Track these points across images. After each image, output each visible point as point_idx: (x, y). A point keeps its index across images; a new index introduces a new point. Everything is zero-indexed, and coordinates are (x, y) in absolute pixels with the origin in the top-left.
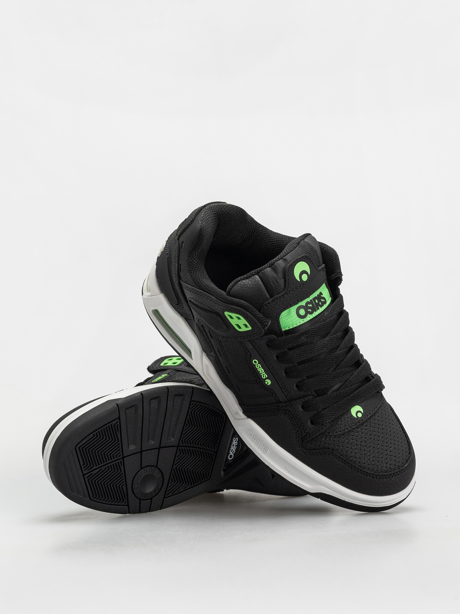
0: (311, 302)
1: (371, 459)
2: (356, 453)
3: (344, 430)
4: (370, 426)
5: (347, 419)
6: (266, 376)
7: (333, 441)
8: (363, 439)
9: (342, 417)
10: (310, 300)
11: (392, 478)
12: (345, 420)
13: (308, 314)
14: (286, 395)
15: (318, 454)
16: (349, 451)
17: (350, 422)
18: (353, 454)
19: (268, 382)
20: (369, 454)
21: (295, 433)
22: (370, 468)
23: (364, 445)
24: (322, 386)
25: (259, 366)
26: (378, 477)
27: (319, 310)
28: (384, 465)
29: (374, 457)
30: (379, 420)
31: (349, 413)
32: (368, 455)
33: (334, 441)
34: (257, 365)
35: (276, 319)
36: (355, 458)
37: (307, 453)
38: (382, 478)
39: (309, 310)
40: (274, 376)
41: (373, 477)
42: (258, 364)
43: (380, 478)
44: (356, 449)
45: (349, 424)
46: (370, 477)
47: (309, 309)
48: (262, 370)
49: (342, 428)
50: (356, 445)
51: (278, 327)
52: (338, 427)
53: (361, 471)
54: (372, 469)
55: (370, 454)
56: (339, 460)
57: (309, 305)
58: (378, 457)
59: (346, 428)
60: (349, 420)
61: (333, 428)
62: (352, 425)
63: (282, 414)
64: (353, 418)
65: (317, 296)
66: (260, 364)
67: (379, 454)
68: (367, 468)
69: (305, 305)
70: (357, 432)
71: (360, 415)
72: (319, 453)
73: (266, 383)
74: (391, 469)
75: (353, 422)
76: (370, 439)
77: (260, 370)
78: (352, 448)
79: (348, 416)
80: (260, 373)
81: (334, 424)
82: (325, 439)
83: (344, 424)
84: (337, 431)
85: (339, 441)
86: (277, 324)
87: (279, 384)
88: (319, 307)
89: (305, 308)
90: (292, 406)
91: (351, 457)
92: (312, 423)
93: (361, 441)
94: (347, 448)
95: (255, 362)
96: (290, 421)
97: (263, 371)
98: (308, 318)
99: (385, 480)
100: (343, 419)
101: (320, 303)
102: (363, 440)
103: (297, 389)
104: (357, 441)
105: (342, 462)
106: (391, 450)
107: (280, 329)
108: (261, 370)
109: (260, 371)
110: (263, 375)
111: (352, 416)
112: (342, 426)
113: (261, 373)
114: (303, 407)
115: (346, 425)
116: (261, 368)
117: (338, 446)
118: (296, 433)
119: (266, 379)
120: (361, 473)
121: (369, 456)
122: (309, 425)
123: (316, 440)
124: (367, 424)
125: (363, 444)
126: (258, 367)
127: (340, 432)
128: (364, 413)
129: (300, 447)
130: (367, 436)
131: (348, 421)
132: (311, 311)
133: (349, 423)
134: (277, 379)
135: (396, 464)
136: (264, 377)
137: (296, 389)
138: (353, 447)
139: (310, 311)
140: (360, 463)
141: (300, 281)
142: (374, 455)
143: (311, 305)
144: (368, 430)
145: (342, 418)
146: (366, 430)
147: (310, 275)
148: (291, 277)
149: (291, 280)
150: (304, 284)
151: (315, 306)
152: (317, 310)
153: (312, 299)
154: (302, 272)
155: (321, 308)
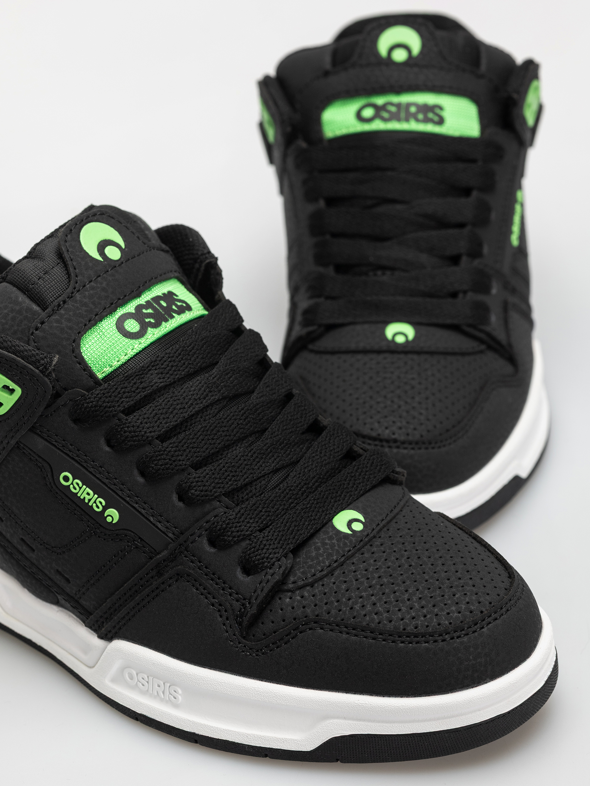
0: (148, 304)
1: (416, 604)
2: (374, 604)
3: (329, 566)
4: (390, 543)
5: (329, 542)
6: (101, 503)
7: (312, 598)
8: (383, 570)
9: (317, 541)
10: (146, 302)
11: (483, 630)
12: (324, 544)
13: (149, 328)
14: (163, 529)
15: (286, 639)
16: (356, 605)
17: (338, 545)
18: (369, 608)
19: (113, 515)
20: (406, 596)
21: (218, 614)
22: (420, 625)
23: (388, 581)
24: (239, 480)
25: (78, 484)
26: (447, 636)
27: (174, 319)
28: (453, 608)
29: (420, 598)
30: (409, 529)
31: (330, 529)
32: (406, 599)
33: (313, 596)
34: (72, 484)
35: (73, 353)
36: (376, 614)
37: (261, 650)
38: (458, 637)
40: (120, 493)
41: (435, 641)
42: (74, 479)
43: (452, 638)
44: (372, 595)
45: (337, 551)
46: (427, 644)
47: (146, 319)
48: (88, 490)
49: (324, 562)
50: (370, 587)
51: (84, 370)
52: (312, 563)
53: (399, 637)
54: (426, 624)
55: (408, 596)
56: (341, 632)
57: (145, 311)
58: (431, 597)
59: (333, 559)
60: (334, 541)
61: (302, 570)
62: (346, 549)
63: (171, 581)
64: (343, 536)
65: (162, 295)
66: (78, 479)
67: (431, 589)
68: (412, 628)
69: (134, 312)
70: (364, 562)
71: (358, 527)
72: (287, 636)
73: (109, 519)
74: (471, 612)
75: (345, 544)
76: (399, 567)
77: (85, 495)
78: (361, 597)
79: (331, 534)
80: (86, 501)
81: (302, 559)
82: (291, 598)
83: (324, 553)
84: (313, 571)
85: (325, 594)
86: (80, 364)
87: (138, 508)
88: (174, 314)
89: (138, 315)
90: (188, 551)
91: (365, 615)
92: (247, 572)
93: (379, 577)
94: (349, 600)
95: (66, 479)
96: (197, 589)
97: (91, 492)
98: (151, 337)
99: (465, 639)
100: (319, 544)
101: (174, 308)
102: (383, 573)
103: (184, 503)
104: (368, 579)
105: (348, 633)
106: (460, 576)
107: (92, 375)
108: (85, 492)
109: (85, 498)
110: (94, 505)
111: (338, 532)
112: (321, 559)
113: (90, 500)
114: (212, 543)
115: (330, 555)
116: (84, 487)
117: (326, 604)
118: (219, 611)
119: (105, 508)
120: (402, 642)
121: (409, 600)
122: (242, 579)
123: (271, 611)
124: (383, 541)
125: (385, 580)
126: (75, 489)
127: (320, 572)
128: (368, 520)
129: (240, 643)
130: (390, 564)
131: (334, 544)
132: (154, 322)
133: (336, 548)
134: (128, 499)
135: (481, 599)
136: (98, 507)
137: (181, 504)
138: (364, 594)
140: (391, 621)
141: (102, 260)
142: (420, 596)
143: (150, 311)
144: (388, 551)
145: (317, 543)
146: (384, 552)
147: (126, 249)
148: (77, 253)
149: (78, 259)
150: (115, 267)
151: (163, 313)
152: (170, 319)
153: (149, 300)
154: (101, 243)
155: (178, 316)
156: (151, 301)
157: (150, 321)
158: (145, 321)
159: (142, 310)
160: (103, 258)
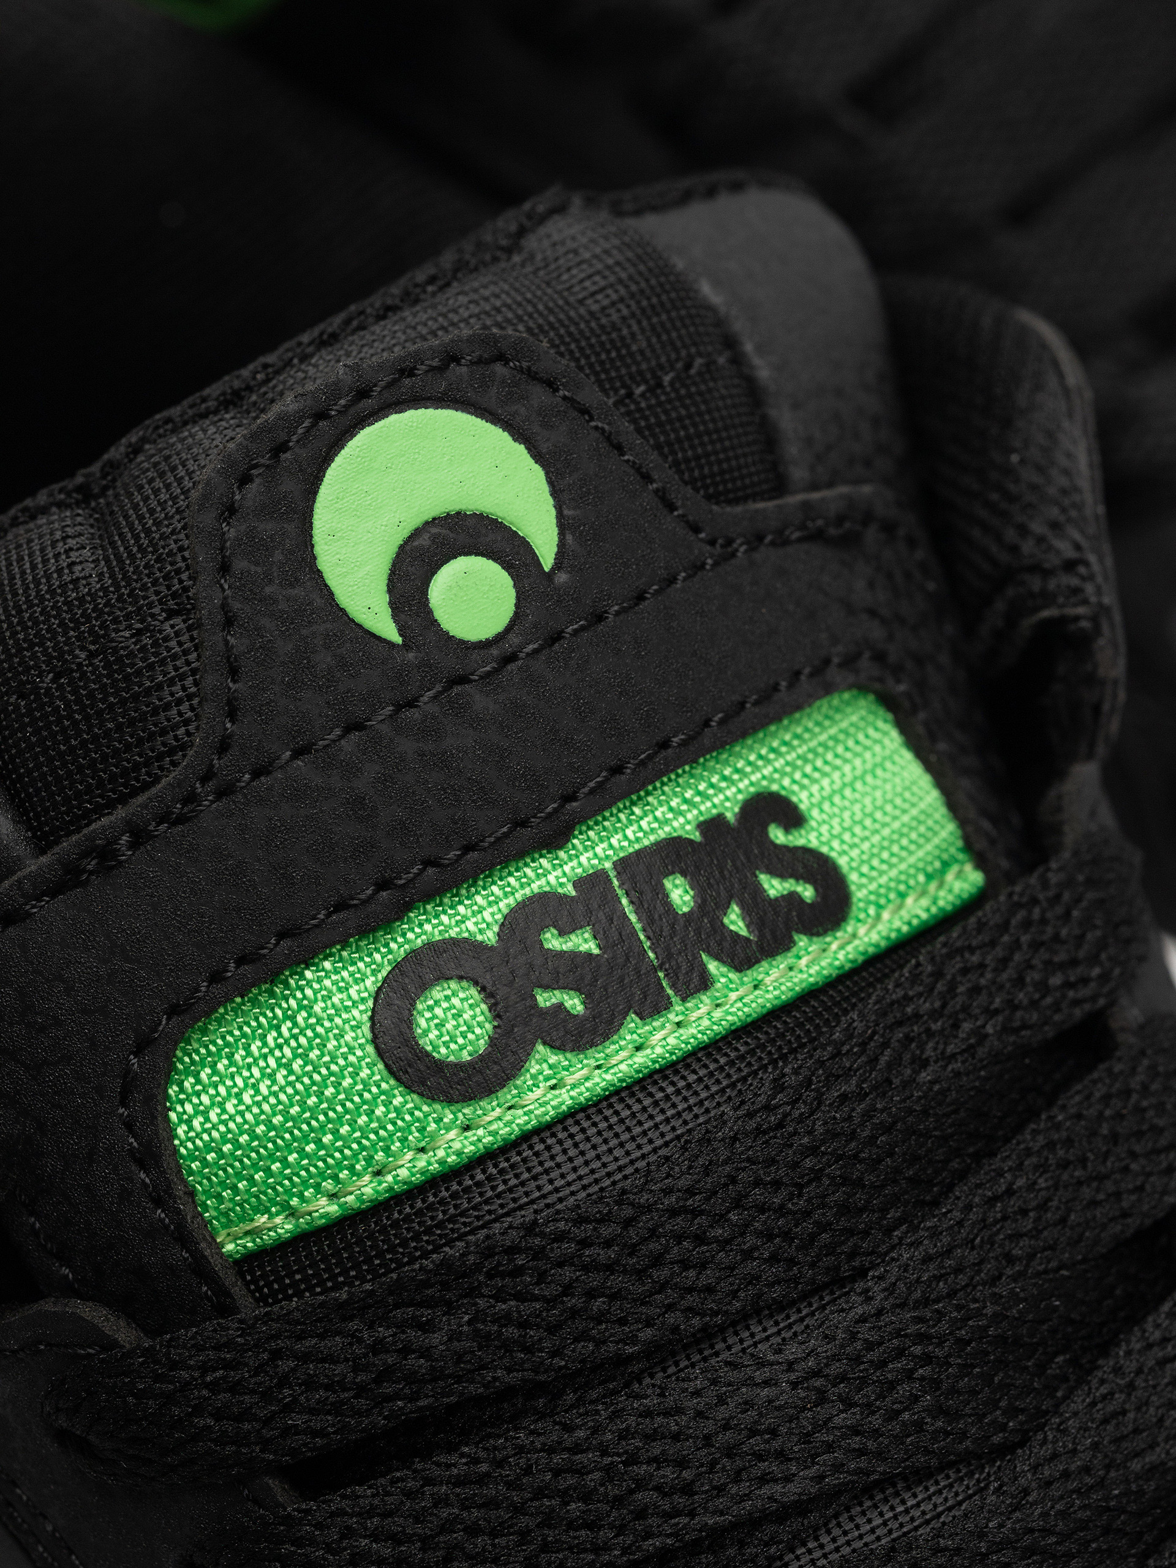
0: (589, 898)
10: (578, 884)
13: (540, 1047)
27: (705, 998)
35: (122, 1104)
39: (545, 999)
47: (546, 987)
51: (158, 1202)
57: (553, 941)
65: (696, 836)
69: (493, 939)
86: (141, 1166)
88: (713, 967)
89: (507, 962)
98: (538, 1092)
101: (735, 921)
139: (574, 1003)
141: (398, 640)
143: (584, 942)
147: (562, 578)
148: (268, 590)
149: (265, 622)
150: (463, 680)
151: (651, 955)
152: (675, 999)
153: (608, 865)
154: (424, 541)
155: (733, 976)
156: (612, 874)
157: (560, 1006)
158: (535, 1004)
159: (542, 929)
160: (401, 631)
